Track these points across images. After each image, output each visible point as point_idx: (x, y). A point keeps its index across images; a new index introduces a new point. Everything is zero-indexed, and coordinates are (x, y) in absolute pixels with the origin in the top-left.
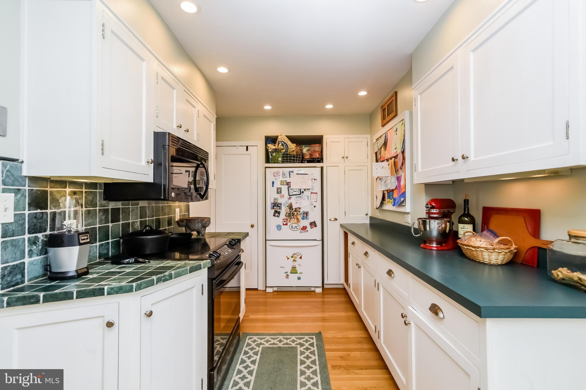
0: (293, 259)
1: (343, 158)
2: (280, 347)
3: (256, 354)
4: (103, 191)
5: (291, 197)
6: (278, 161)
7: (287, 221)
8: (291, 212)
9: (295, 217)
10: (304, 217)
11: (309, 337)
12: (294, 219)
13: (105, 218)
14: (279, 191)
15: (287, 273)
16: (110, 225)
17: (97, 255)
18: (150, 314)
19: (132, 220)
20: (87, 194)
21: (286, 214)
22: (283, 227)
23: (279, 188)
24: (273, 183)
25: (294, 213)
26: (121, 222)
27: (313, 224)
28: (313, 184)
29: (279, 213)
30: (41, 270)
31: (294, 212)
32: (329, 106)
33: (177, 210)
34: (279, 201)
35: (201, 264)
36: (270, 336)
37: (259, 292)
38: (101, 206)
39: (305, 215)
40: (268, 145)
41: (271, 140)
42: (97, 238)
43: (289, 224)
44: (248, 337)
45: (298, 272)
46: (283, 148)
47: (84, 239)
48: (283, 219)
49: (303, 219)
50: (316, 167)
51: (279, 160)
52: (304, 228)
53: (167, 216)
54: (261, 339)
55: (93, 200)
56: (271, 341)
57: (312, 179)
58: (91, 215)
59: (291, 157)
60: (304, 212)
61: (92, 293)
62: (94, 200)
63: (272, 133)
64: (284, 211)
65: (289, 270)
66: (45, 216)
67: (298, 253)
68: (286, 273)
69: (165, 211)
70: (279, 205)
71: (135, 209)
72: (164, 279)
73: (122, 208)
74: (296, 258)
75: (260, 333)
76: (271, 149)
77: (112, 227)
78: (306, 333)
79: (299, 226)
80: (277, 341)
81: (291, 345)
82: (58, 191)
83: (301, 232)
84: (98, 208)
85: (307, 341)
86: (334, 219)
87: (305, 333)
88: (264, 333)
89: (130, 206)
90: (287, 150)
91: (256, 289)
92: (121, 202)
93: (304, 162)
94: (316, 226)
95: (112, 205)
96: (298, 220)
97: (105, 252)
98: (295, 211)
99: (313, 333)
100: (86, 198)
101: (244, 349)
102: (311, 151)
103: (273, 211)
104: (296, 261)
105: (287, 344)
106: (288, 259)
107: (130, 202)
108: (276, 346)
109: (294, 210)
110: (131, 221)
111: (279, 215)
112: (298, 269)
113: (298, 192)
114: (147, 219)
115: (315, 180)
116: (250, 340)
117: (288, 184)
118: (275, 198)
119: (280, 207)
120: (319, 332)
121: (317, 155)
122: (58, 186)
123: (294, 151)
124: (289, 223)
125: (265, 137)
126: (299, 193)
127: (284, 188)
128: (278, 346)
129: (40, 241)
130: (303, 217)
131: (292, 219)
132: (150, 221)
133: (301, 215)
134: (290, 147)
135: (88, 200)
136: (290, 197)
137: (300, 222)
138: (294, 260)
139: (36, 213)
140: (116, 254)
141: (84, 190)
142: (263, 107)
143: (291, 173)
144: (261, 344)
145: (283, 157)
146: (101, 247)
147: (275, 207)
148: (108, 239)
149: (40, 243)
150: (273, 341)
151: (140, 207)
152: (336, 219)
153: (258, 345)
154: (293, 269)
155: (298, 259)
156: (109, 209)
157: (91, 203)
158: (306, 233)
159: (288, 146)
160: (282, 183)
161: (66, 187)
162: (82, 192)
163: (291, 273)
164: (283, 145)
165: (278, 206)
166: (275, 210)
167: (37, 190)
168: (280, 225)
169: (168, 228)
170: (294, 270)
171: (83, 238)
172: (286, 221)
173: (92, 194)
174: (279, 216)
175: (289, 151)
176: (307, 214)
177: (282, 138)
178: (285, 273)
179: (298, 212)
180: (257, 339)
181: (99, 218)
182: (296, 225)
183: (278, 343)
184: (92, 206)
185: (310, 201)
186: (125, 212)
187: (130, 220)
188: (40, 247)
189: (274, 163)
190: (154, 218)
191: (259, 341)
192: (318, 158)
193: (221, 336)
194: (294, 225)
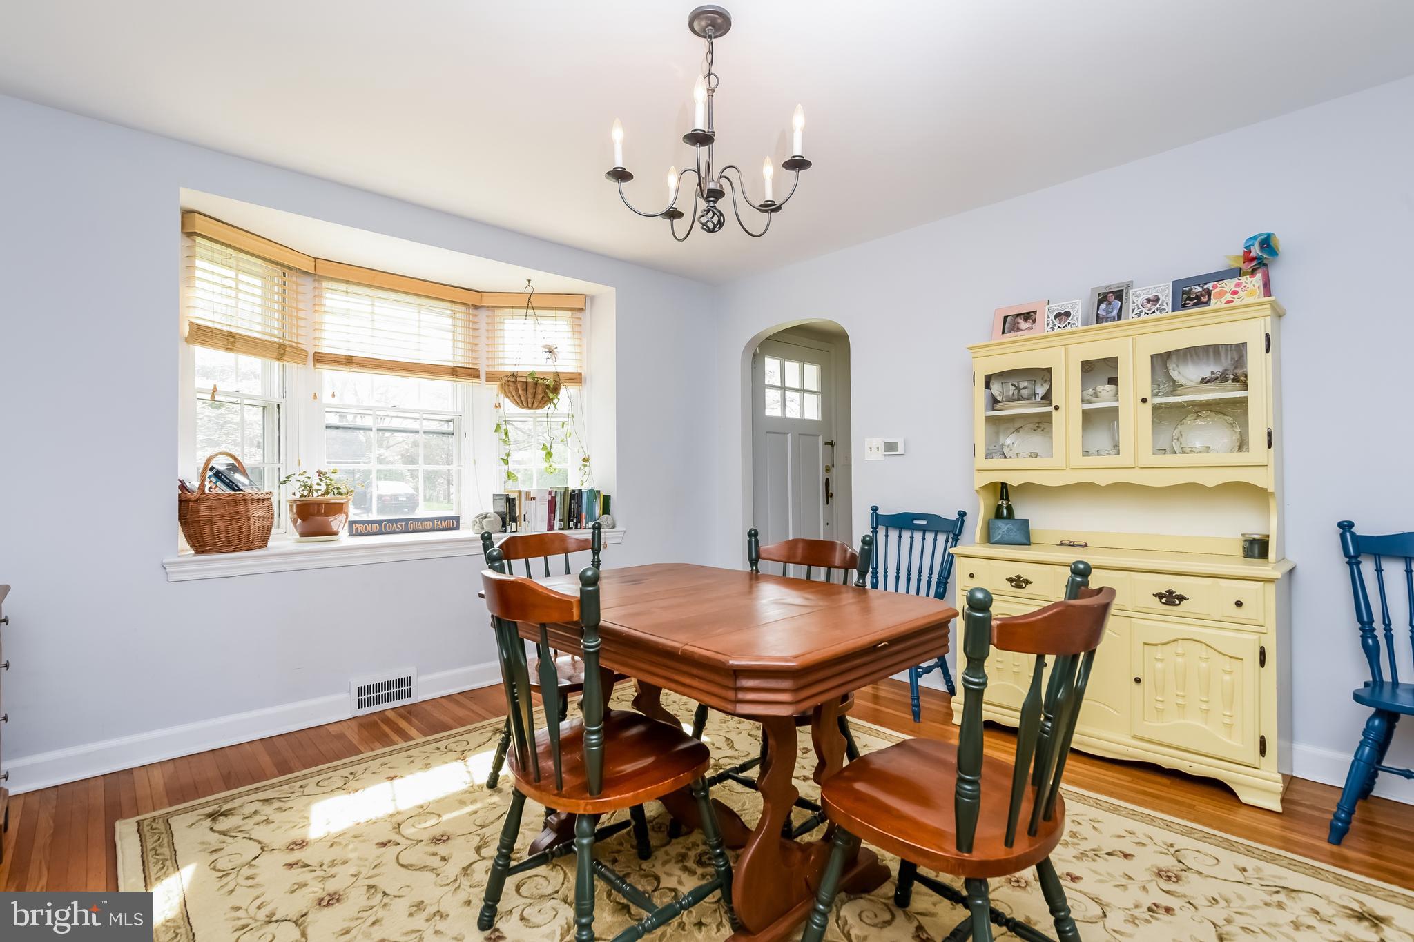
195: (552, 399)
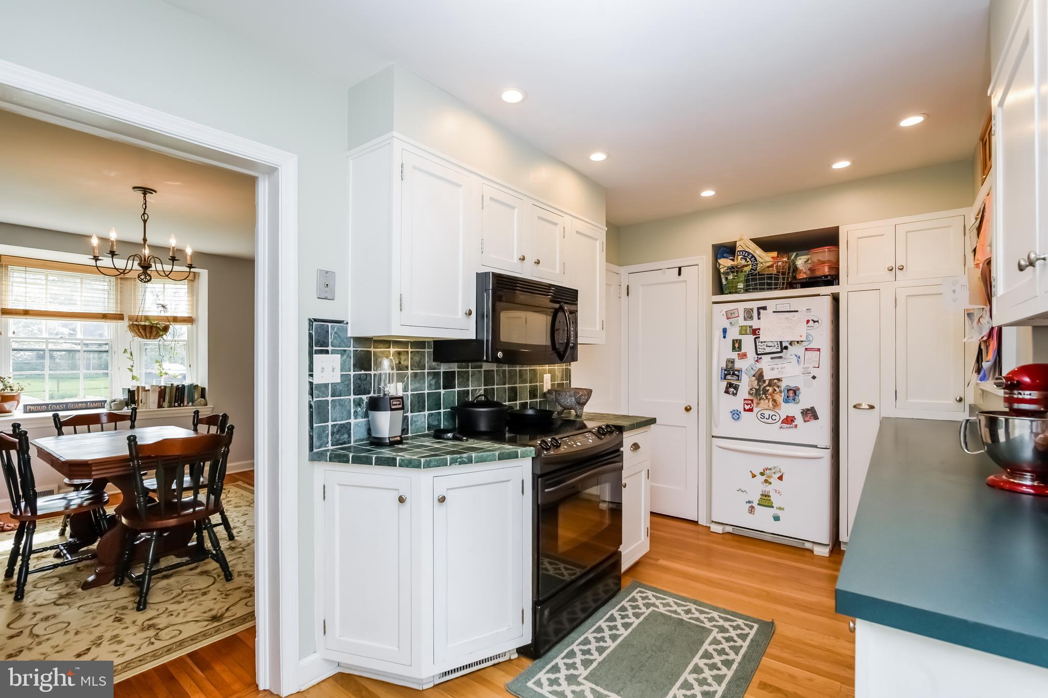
0: (764, 478)
1: (891, 270)
2: (682, 620)
3: (637, 616)
4: (432, 350)
5: (761, 358)
6: (737, 288)
7: (753, 403)
8: (760, 386)
9: (769, 397)
10: (788, 397)
11: (746, 622)
12: (767, 401)
13: (435, 383)
14: (737, 345)
15: (752, 504)
16: (442, 391)
17: (425, 426)
18: (442, 500)
19: (472, 387)
20: (413, 354)
21: (751, 389)
22: (744, 414)
23: (737, 340)
24: (725, 331)
25: (767, 388)
26: (457, 389)
27: (810, 414)
28: (809, 332)
29: (736, 388)
30: (366, 433)
31: (767, 386)
32: (841, 164)
33: (547, 377)
34: (738, 365)
35: (518, 451)
36: (676, 599)
37: (700, 529)
38: (430, 368)
39: (791, 394)
40: (719, 261)
41: (725, 250)
42: (425, 406)
43: (756, 410)
44: (639, 589)
45: (773, 505)
46: (746, 263)
47: (396, 405)
48: (745, 400)
49: (786, 401)
50: (818, 295)
51: (739, 287)
52: (789, 420)
53: (528, 385)
54: (657, 598)
55: (420, 361)
56: (672, 607)
57: (808, 322)
58: (418, 378)
59: (763, 279)
60: (789, 388)
61: (386, 462)
62: (422, 361)
63: (725, 238)
64: (746, 384)
65: (756, 499)
66: (368, 378)
67: (775, 468)
68: (749, 502)
69: (524, 377)
70: (736, 372)
71: (477, 373)
72: (460, 461)
73: (458, 371)
74: (770, 477)
75: (661, 590)
76: (725, 267)
77: (444, 394)
78: (744, 615)
79: (777, 415)
80: (682, 610)
81: (704, 624)
82: (381, 351)
83: (781, 428)
84: (426, 371)
85: (737, 627)
86: (867, 407)
87: (741, 615)
88: (668, 592)
89: (470, 369)
90: (754, 266)
91: (695, 523)
92: (456, 364)
93: (795, 286)
94: (816, 417)
95: (443, 368)
96: (775, 404)
97: (436, 423)
98: (769, 385)
99: (758, 620)
100: (411, 358)
101: (624, 603)
102: (813, 262)
103: (724, 384)
104: (770, 483)
105: (697, 619)
106: (754, 476)
107: (470, 364)
108: (677, 616)
109: (767, 382)
110: (470, 388)
111: (737, 392)
112: (774, 498)
113: (776, 347)
114: (495, 387)
115: (814, 322)
116: (640, 594)
117: (755, 332)
118: (728, 359)
119: (738, 376)
120: (770, 621)
121: (826, 270)
122: (382, 346)
123: (771, 266)
124: (756, 407)
125: (713, 246)
126: (779, 350)
127: (748, 342)
128: (680, 617)
129: (364, 403)
130: (786, 397)
131: (762, 401)
132: (501, 389)
133: (783, 394)
134: (761, 260)
135: (414, 362)
136: (759, 357)
137: (780, 407)
138: (766, 481)
139: (360, 374)
140: (450, 428)
141: (410, 350)
142: (699, 195)
143: (762, 311)
144: (654, 605)
145: (747, 281)
146: (431, 418)
147: (729, 377)
148: (440, 409)
149: (364, 405)
150: (675, 607)
151: (484, 371)
152: (872, 407)
153: (647, 606)
154: (763, 497)
155: (774, 480)
156: (440, 372)
157: (418, 365)
158: (793, 430)
159: (755, 259)
160: (743, 331)
161: (390, 347)
162: (408, 352)
163: (759, 504)
164: (745, 258)
165: (734, 374)
166: (729, 381)
167: (361, 350)
168: (738, 411)
169: (530, 402)
170: (765, 501)
171: (394, 403)
172: (750, 404)
173: (419, 354)
174: (736, 394)
175: (758, 269)
176: (795, 391)
177: (745, 244)
178: (747, 502)
179: (776, 388)
180: (651, 597)
181: (428, 382)
182: (772, 413)
183: (682, 613)
184: (419, 368)
185: (802, 365)
186: (462, 377)
187: (469, 386)
188: (365, 409)
189: (730, 293)
190: (507, 386)
191: (653, 600)
192: (826, 276)
193: (550, 559)
194: (767, 413)
195: (162, 335)
